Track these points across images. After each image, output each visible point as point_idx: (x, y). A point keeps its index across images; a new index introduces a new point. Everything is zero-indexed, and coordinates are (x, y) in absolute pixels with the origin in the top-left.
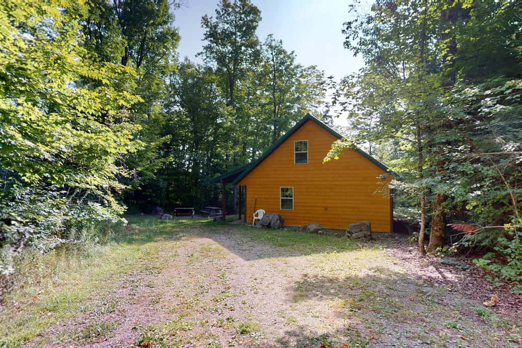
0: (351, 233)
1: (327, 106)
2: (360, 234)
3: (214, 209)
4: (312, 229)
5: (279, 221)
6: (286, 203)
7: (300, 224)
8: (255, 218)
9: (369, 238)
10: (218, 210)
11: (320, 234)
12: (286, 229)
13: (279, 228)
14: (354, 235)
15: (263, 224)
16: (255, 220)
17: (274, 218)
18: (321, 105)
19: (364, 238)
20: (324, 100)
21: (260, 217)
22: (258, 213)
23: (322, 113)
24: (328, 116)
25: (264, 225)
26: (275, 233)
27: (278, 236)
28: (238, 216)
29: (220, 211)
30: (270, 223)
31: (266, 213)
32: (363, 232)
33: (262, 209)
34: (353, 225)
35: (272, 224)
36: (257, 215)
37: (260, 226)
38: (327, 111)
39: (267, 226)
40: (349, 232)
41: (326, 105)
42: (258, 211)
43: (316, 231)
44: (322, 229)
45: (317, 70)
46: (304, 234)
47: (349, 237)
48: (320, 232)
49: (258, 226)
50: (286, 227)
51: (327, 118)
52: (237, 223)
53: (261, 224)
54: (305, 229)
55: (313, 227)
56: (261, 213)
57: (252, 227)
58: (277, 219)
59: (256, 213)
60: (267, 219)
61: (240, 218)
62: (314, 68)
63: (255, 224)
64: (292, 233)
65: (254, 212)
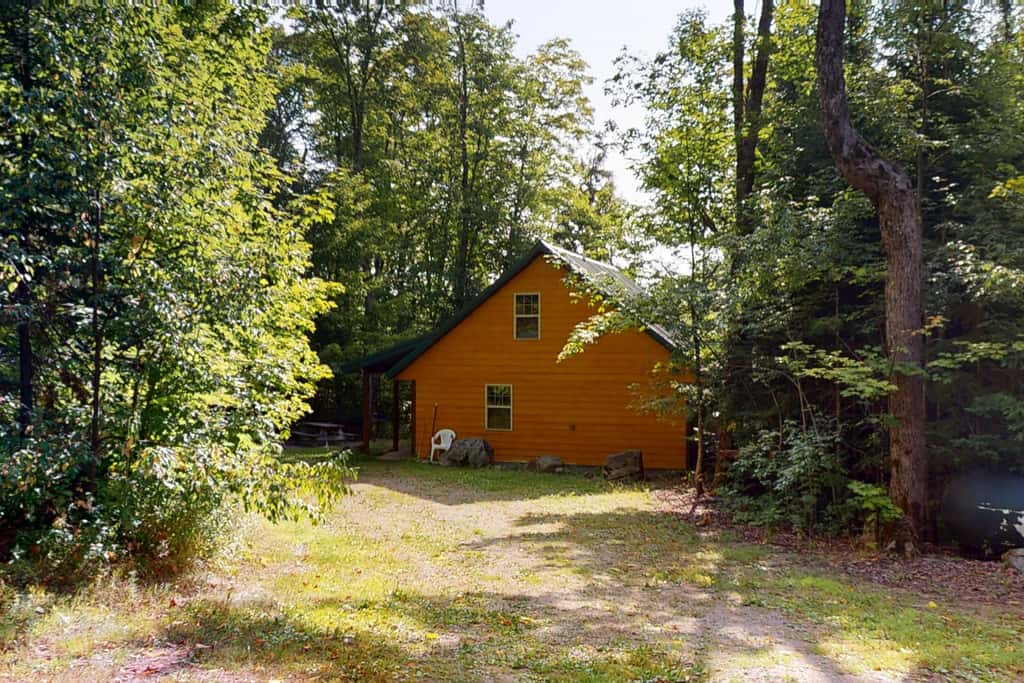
0: (608, 469)
1: (598, 145)
2: (623, 471)
3: (324, 428)
4: (545, 466)
5: (484, 452)
6: (498, 418)
7: (525, 457)
8: (434, 446)
9: (636, 476)
10: (337, 429)
11: (559, 473)
12: (499, 467)
13: (484, 465)
14: (613, 473)
15: (454, 458)
16: (436, 451)
17: (474, 446)
18: (583, 140)
19: (628, 478)
20: (592, 128)
21: (446, 445)
22: (439, 438)
23: (587, 162)
24: (600, 172)
25: (455, 461)
26: (478, 473)
27: (486, 478)
28: (390, 443)
29: (341, 432)
30: (467, 457)
31: (456, 438)
32: (628, 468)
33: (448, 428)
34: (612, 456)
35: (470, 457)
36: (438, 441)
37: (447, 463)
38: (600, 159)
39: (461, 462)
40: (606, 469)
41: (597, 140)
42: (441, 433)
43: (551, 469)
44: (563, 466)
45: (571, 51)
46: (531, 474)
47: (605, 476)
48: (558, 469)
49: (443, 461)
50: (498, 463)
51: (600, 177)
52: (391, 458)
53: (449, 459)
54: (533, 466)
55: (546, 461)
56: (446, 438)
57: (430, 464)
58: (481, 450)
59: (437, 435)
60: (462, 448)
61: (396, 448)
62: (562, 44)
63: (435, 459)
64: (510, 473)
65: (433, 435)
